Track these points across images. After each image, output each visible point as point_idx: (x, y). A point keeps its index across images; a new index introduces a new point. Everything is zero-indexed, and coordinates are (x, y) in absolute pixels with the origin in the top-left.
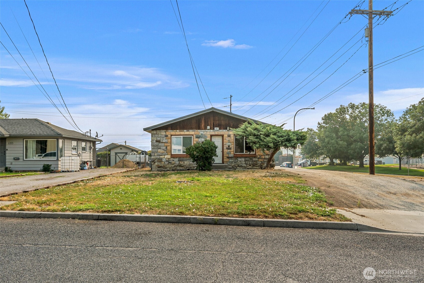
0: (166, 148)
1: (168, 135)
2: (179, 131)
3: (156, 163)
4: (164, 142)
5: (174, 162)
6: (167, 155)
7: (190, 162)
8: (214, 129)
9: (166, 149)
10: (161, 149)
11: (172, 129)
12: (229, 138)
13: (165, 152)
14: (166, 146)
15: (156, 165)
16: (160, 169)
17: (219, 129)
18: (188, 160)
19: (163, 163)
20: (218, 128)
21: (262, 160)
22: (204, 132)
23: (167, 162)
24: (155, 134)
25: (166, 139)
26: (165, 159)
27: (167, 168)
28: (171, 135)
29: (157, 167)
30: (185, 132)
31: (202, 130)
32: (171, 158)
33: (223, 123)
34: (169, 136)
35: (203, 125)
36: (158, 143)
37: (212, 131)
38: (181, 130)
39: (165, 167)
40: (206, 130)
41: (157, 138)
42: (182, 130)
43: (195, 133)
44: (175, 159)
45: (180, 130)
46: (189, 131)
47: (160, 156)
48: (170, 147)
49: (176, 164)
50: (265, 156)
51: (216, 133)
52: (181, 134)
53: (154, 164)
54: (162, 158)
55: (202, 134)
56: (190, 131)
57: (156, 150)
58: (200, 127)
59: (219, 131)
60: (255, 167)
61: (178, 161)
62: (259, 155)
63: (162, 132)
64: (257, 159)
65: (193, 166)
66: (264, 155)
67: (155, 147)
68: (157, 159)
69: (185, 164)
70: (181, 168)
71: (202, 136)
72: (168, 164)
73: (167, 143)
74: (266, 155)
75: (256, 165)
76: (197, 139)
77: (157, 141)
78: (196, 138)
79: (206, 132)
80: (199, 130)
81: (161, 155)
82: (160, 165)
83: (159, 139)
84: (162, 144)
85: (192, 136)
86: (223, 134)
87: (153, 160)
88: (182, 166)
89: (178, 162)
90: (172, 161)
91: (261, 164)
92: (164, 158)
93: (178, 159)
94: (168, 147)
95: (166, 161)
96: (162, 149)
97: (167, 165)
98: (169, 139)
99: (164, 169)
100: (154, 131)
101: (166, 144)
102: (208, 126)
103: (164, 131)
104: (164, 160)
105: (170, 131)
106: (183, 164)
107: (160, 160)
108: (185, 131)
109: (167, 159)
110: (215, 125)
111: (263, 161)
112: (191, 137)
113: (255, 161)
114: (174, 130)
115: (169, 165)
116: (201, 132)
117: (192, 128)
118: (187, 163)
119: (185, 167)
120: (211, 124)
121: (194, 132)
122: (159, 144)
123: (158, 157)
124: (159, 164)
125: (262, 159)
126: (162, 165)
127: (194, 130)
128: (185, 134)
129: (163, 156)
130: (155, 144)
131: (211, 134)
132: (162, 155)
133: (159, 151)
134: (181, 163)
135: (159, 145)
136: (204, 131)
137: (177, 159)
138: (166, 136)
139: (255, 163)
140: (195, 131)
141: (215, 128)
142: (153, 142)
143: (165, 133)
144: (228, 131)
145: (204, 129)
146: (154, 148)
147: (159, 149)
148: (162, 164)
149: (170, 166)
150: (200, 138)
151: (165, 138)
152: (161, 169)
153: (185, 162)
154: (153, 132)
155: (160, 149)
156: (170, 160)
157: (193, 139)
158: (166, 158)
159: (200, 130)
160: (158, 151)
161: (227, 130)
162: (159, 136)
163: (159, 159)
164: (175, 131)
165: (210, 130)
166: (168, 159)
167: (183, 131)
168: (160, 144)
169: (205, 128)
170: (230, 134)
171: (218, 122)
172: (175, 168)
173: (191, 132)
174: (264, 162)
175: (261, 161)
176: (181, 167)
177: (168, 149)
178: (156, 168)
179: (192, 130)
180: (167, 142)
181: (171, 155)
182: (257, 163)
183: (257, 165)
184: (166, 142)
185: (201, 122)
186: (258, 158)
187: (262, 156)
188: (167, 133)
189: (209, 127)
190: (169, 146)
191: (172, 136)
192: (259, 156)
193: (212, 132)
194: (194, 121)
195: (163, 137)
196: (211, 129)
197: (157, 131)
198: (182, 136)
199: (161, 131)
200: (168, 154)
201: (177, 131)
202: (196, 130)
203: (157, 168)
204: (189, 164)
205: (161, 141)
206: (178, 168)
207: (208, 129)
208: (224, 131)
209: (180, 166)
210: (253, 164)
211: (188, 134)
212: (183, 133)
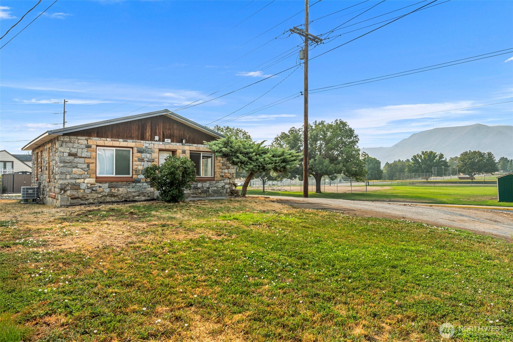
0: (88, 166)
1: (92, 146)
2: (111, 141)
3: (68, 193)
4: (83, 155)
5: (101, 189)
6: (89, 178)
7: (128, 189)
8: (163, 141)
9: (88, 169)
10: (79, 168)
11: (98, 136)
12: (184, 154)
13: (86, 173)
14: (87, 163)
15: (67, 196)
16: (75, 201)
17: (171, 142)
18: (125, 186)
19: (82, 191)
20: (170, 140)
22: (149, 144)
23: (90, 190)
24: (66, 142)
25: (87, 152)
26: (85, 185)
27: (88, 199)
28: (97, 146)
29: (69, 198)
30: (121, 143)
31: (147, 141)
32: (96, 182)
33: (176, 132)
34: (94, 147)
35: (148, 134)
36: (72, 158)
37: (161, 143)
38: (114, 139)
39: (85, 198)
40: (153, 142)
41: (72, 149)
42: (116, 139)
43: (136, 145)
44: (104, 185)
45: (112, 139)
46: (126, 141)
47: (77, 180)
48: (94, 165)
49: (105, 192)
51: (167, 147)
52: (114, 145)
53: (64, 193)
54: (80, 183)
55: (146, 147)
56: (128, 141)
57: (70, 169)
58: (145, 137)
59: (171, 144)
61: (109, 187)
63: (81, 139)
65: (133, 195)
67: (66, 164)
68: (71, 185)
69: (120, 192)
70: (113, 199)
71: (147, 150)
72: (91, 192)
73: (90, 158)
74: (227, 179)
76: (139, 154)
77: (70, 154)
78: (137, 153)
79: (153, 145)
80: (142, 141)
81: (78, 177)
82: (77, 195)
83: (74, 151)
84: (80, 159)
85: (131, 149)
86: (176, 149)
87: (63, 186)
88: (115, 196)
89: (108, 189)
90: (98, 189)
92: (84, 183)
93: (109, 185)
94: (91, 165)
95: (88, 189)
96: (81, 168)
97: (88, 195)
98: (93, 151)
99: (82, 202)
100: (66, 136)
101: (87, 161)
102: (156, 136)
103: (84, 138)
104: (83, 186)
105: (94, 138)
106: (116, 192)
107: (76, 187)
108: (121, 140)
109: (89, 185)
110: (165, 135)
112: (129, 151)
114: (103, 137)
115: (93, 194)
116: (145, 144)
117: (131, 138)
118: (123, 190)
119: (119, 197)
120: (160, 134)
121: (134, 143)
122: (75, 159)
123: (73, 181)
124: (74, 193)
126: (80, 195)
127: (134, 140)
128: (120, 145)
129: (82, 180)
130: (68, 159)
131: (160, 148)
132: (80, 177)
133: (75, 171)
134: (113, 190)
135: (75, 161)
136: (150, 142)
137: (107, 185)
138: (88, 147)
140: (136, 142)
141: (165, 139)
142: (63, 156)
143: (85, 142)
144: (183, 144)
145: (150, 139)
146: (65, 166)
147: (74, 167)
148: (80, 193)
149: (95, 195)
150: (143, 153)
151: (86, 150)
152: (77, 202)
153: (120, 189)
154: (64, 139)
155: (77, 167)
156: (93, 187)
157: (133, 153)
158: (87, 183)
159: (145, 141)
160: (72, 172)
161: (181, 144)
162: (74, 147)
163: (74, 184)
164: (103, 139)
165: (158, 143)
166: (91, 185)
167: (118, 141)
168: (77, 160)
169: (152, 139)
170: (185, 149)
171: (169, 131)
172: (103, 199)
173: (130, 143)
176: (112, 197)
177: (90, 168)
178: (68, 200)
179: (131, 139)
180: (89, 156)
181: (97, 178)
184: (87, 156)
185: (146, 130)
188: (91, 142)
189: (157, 138)
190: (92, 163)
191: (98, 148)
193: (161, 145)
194: (135, 127)
195: (82, 147)
196: (159, 140)
197: (72, 137)
198: (114, 149)
199: (79, 138)
200: (91, 176)
201: (106, 140)
202: (138, 140)
203: (70, 200)
204: (126, 192)
205: (79, 155)
206: (108, 199)
207: (157, 141)
208: (178, 144)
209: (112, 195)
211: (126, 146)
212: (116, 143)
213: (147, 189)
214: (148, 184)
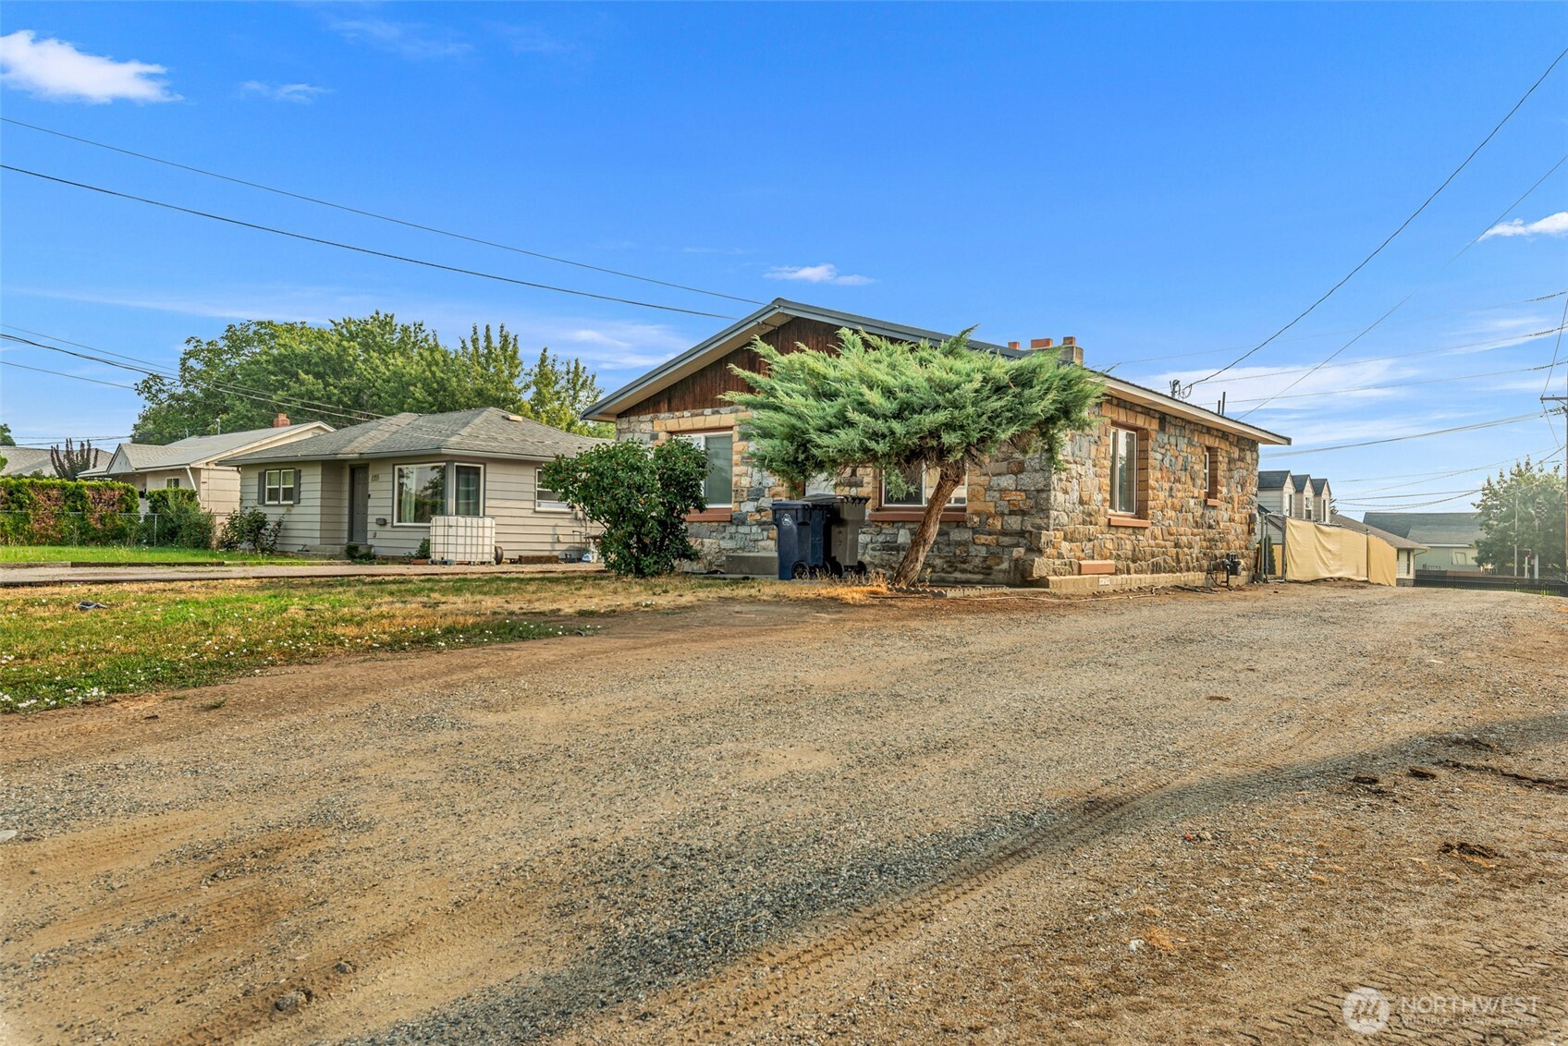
1: (660, 435)
2: (692, 416)
7: (721, 542)
11: (670, 410)
18: (715, 534)
21: (989, 538)
24: (625, 432)
28: (669, 433)
30: (708, 418)
34: (664, 436)
38: (696, 411)
42: (700, 411)
43: (737, 420)
45: (693, 411)
46: (718, 412)
50: (1006, 518)
52: (696, 427)
56: (723, 410)
60: (958, 575)
62: (978, 513)
63: (643, 422)
64: (967, 535)
66: (1002, 514)
69: (705, 549)
70: (695, 566)
74: (1012, 513)
75: (964, 562)
76: (743, 445)
78: (740, 440)
85: (728, 433)
88: (698, 559)
91: (985, 559)
100: (624, 419)
103: (647, 417)
105: (662, 415)
106: (700, 547)
108: (708, 411)
111: (998, 544)
113: (959, 544)
114: (678, 410)
118: (712, 543)
119: (705, 561)
121: (733, 415)
125: (990, 534)
127: (735, 407)
128: (707, 425)
134: (693, 544)
138: (654, 437)
139: (958, 552)
140: (736, 411)
143: (649, 427)
153: (707, 540)
154: (621, 425)
157: (734, 442)
162: (635, 440)
164: (677, 413)
167: (702, 414)
173: (725, 417)
174: (1000, 550)
175: (987, 546)
176: (694, 561)
179: (729, 406)
182: (968, 552)
183: (965, 566)
186: (975, 531)
187: (991, 521)
188: (658, 426)
192: (976, 519)
195: (646, 440)
197: (633, 418)
198: (702, 436)
199: (641, 418)
201: (683, 416)
204: (717, 550)
210: (953, 559)
211: (716, 425)
212: (699, 422)
213: (760, 543)
214: (762, 530)
